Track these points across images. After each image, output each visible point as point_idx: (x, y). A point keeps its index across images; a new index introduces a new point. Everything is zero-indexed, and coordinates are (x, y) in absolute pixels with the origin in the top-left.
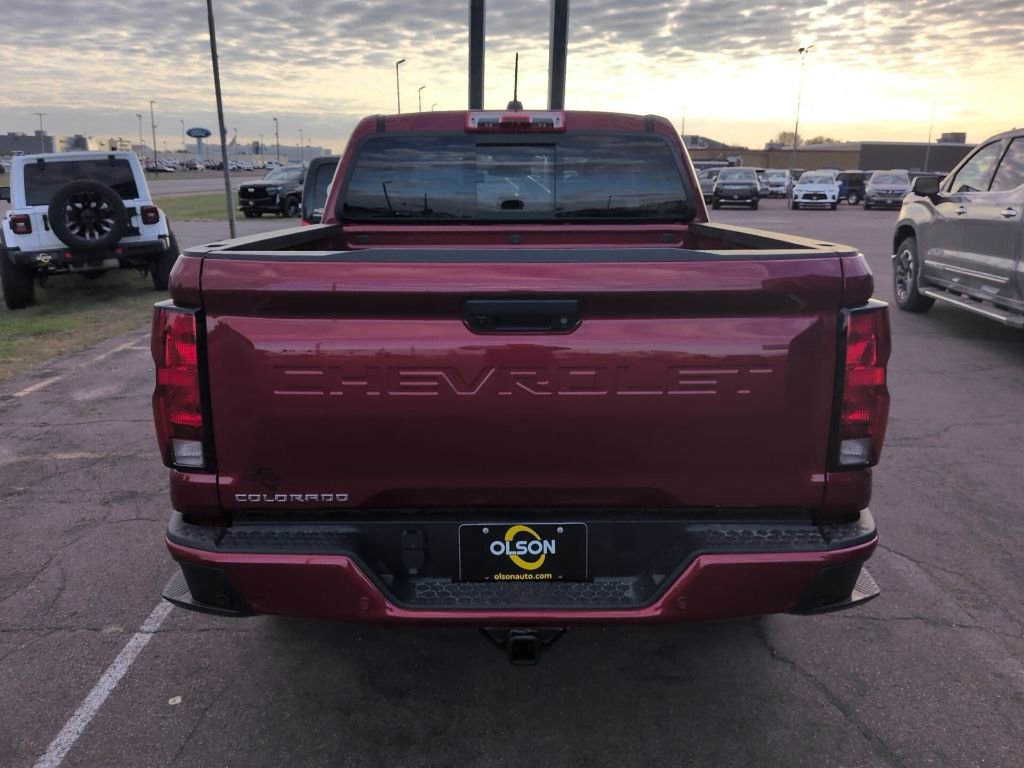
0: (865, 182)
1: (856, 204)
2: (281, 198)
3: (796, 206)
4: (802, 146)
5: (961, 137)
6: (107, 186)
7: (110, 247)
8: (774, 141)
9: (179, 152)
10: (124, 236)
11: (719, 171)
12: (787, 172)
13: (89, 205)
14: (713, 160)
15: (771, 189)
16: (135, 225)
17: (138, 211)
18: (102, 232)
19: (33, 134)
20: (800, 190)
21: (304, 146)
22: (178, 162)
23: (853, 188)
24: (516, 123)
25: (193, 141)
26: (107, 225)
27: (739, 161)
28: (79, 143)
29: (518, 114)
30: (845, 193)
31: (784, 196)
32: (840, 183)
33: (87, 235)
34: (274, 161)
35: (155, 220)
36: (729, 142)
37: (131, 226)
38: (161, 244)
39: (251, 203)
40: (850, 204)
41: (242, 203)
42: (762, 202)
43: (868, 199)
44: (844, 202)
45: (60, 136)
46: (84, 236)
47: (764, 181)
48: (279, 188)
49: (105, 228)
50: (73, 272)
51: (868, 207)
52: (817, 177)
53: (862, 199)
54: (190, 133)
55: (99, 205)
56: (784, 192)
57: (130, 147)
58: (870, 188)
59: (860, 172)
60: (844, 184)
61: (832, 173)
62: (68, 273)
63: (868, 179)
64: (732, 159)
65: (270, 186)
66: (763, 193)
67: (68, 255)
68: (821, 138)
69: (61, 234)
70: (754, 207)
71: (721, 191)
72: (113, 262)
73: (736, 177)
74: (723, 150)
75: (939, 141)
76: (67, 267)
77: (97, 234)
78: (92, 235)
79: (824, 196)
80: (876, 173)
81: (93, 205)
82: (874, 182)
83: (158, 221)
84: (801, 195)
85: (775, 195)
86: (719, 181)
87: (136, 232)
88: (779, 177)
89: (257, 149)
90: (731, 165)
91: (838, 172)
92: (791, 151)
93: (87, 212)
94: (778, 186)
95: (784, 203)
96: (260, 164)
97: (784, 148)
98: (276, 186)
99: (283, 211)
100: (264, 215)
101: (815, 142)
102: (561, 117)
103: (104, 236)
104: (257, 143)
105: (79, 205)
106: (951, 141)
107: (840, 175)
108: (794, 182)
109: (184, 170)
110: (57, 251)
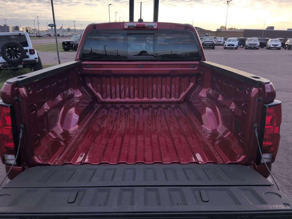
0: (245, 41)
1: (243, 47)
2: (74, 45)
3: (225, 48)
4: (227, 30)
5: (273, 28)
6: (18, 43)
7: (20, 62)
8: (219, 29)
9: (46, 31)
10: (24, 58)
11: (203, 38)
12: (223, 38)
13: (13, 49)
14: (201, 34)
15: (218, 43)
16: (27, 55)
17: (28, 51)
18: (17, 57)
19: (3, 26)
20: (227, 43)
21: (83, 29)
22: (46, 34)
23: (242, 43)
24: (141, 27)
25: (50, 28)
26: (19, 55)
27: (209, 35)
28: (17, 28)
29: (142, 23)
30: (239, 44)
31: (222, 45)
32: (238, 41)
33: (13, 58)
34: (74, 34)
35: (34, 53)
36: (206, 29)
37: (26, 55)
38: (36, 61)
39: (66, 47)
40: (241, 47)
41: (63, 47)
42: (215, 47)
43: (246, 46)
44: (239, 47)
45: (11, 26)
46: (11, 58)
47: (216, 41)
48: (74, 42)
49: (18, 56)
50: (9, 69)
51: (246, 49)
52: (232, 40)
53: (245, 46)
54: (49, 25)
55: (16, 49)
56: (222, 44)
57: (32, 30)
58: (247, 43)
59: (244, 38)
60: (239, 42)
61: (236, 38)
62: (7, 69)
63: (247, 40)
64: (207, 34)
65: (71, 42)
66: (216, 44)
67: (7, 64)
68: (232, 28)
69: (4, 58)
70: (213, 48)
71: (204, 44)
72: (21, 66)
73: (208, 40)
74: (204, 31)
75: (266, 29)
76: (7, 68)
77: (15, 58)
78: (14, 58)
79: (234, 45)
80: (249, 38)
81: (14, 49)
82: (248, 41)
83: (34, 54)
84: (227, 45)
85: (219, 45)
86: (203, 41)
87: (28, 57)
88: (221, 39)
89: (69, 30)
90: (206, 36)
91: (237, 38)
92: (224, 32)
93: (12, 51)
94: (220, 42)
95: (222, 47)
96: (70, 35)
97: (222, 31)
98: (73, 42)
99: (75, 49)
100: (70, 50)
101: (231, 29)
102: (156, 24)
103: (18, 58)
104: (69, 28)
105: (10, 49)
106: (270, 29)
107: (238, 39)
108: (225, 41)
109: (47, 36)
110: (4, 63)
